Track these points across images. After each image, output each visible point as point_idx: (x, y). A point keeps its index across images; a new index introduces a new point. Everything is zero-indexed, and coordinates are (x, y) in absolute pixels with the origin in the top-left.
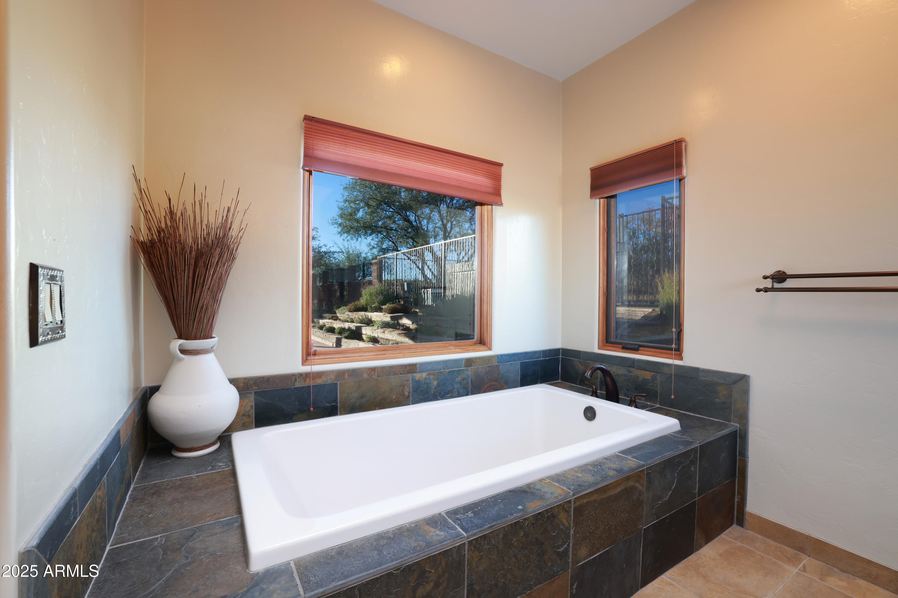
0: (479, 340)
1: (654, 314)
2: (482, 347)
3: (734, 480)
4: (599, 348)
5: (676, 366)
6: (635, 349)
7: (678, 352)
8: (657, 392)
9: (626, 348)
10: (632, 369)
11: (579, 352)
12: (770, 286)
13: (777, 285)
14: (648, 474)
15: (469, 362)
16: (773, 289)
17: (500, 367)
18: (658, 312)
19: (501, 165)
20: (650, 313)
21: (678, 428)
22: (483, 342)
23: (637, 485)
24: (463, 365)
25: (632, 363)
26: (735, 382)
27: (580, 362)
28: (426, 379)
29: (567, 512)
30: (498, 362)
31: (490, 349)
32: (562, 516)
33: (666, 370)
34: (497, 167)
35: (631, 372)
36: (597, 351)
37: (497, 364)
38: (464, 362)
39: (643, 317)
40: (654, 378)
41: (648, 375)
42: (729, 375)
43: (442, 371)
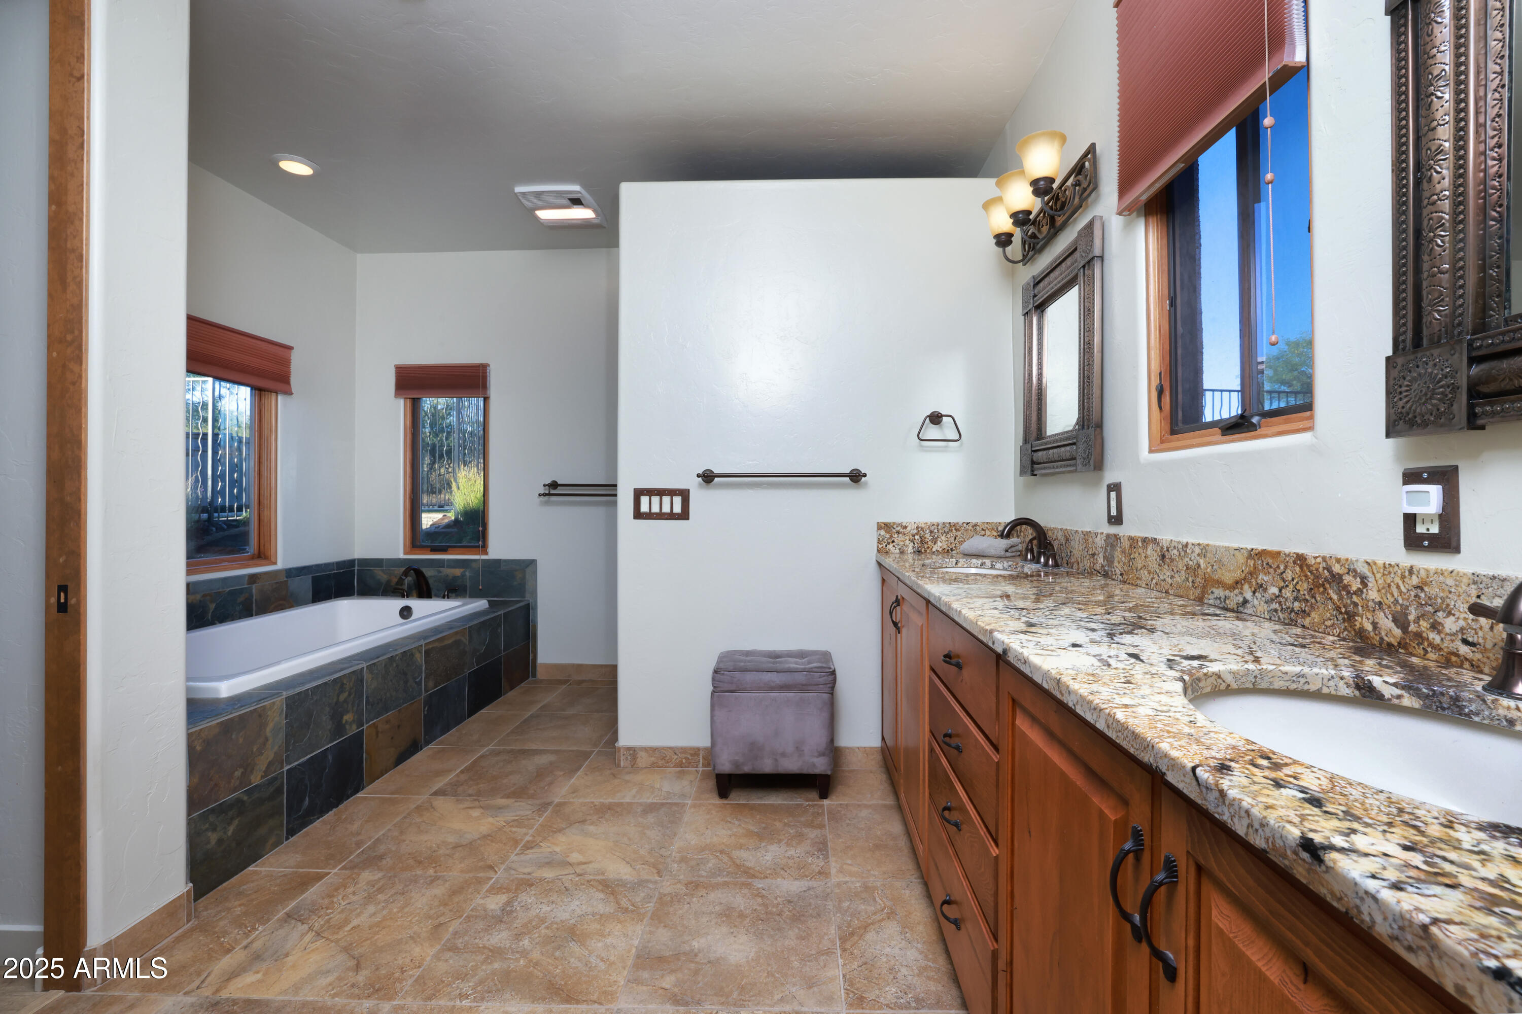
0: (256, 552)
1: (446, 521)
2: (263, 562)
3: (529, 643)
4: (405, 553)
5: (483, 560)
6: (443, 550)
7: (484, 548)
8: (466, 586)
9: (435, 550)
10: (442, 569)
11: (382, 560)
12: (547, 492)
13: (553, 492)
14: (470, 631)
15: (253, 578)
16: (549, 494)
17: (289, 582)
18: (450, 517)
19: (290, 348)
20: (442, 519)
21: (487, 606)
22: (263, 555)
23: (463, 639)
24: (246, 582)
25: (440, 563)
26: (528, 566)
27: (383, 571)
28: (200, 601)
29: (420, 652)
30: (287, 577)
31: (275, 563)
32: (417, 655)
33: (474, 565)
34: (286, 350)
35: (441, 572)
36: (402, 556)
37: (285, 579)
38: (247, 578)
39: (431, 525)
40: (463, 575)
41: (458, 572)
42: (524, 561)
43: (221, 590)
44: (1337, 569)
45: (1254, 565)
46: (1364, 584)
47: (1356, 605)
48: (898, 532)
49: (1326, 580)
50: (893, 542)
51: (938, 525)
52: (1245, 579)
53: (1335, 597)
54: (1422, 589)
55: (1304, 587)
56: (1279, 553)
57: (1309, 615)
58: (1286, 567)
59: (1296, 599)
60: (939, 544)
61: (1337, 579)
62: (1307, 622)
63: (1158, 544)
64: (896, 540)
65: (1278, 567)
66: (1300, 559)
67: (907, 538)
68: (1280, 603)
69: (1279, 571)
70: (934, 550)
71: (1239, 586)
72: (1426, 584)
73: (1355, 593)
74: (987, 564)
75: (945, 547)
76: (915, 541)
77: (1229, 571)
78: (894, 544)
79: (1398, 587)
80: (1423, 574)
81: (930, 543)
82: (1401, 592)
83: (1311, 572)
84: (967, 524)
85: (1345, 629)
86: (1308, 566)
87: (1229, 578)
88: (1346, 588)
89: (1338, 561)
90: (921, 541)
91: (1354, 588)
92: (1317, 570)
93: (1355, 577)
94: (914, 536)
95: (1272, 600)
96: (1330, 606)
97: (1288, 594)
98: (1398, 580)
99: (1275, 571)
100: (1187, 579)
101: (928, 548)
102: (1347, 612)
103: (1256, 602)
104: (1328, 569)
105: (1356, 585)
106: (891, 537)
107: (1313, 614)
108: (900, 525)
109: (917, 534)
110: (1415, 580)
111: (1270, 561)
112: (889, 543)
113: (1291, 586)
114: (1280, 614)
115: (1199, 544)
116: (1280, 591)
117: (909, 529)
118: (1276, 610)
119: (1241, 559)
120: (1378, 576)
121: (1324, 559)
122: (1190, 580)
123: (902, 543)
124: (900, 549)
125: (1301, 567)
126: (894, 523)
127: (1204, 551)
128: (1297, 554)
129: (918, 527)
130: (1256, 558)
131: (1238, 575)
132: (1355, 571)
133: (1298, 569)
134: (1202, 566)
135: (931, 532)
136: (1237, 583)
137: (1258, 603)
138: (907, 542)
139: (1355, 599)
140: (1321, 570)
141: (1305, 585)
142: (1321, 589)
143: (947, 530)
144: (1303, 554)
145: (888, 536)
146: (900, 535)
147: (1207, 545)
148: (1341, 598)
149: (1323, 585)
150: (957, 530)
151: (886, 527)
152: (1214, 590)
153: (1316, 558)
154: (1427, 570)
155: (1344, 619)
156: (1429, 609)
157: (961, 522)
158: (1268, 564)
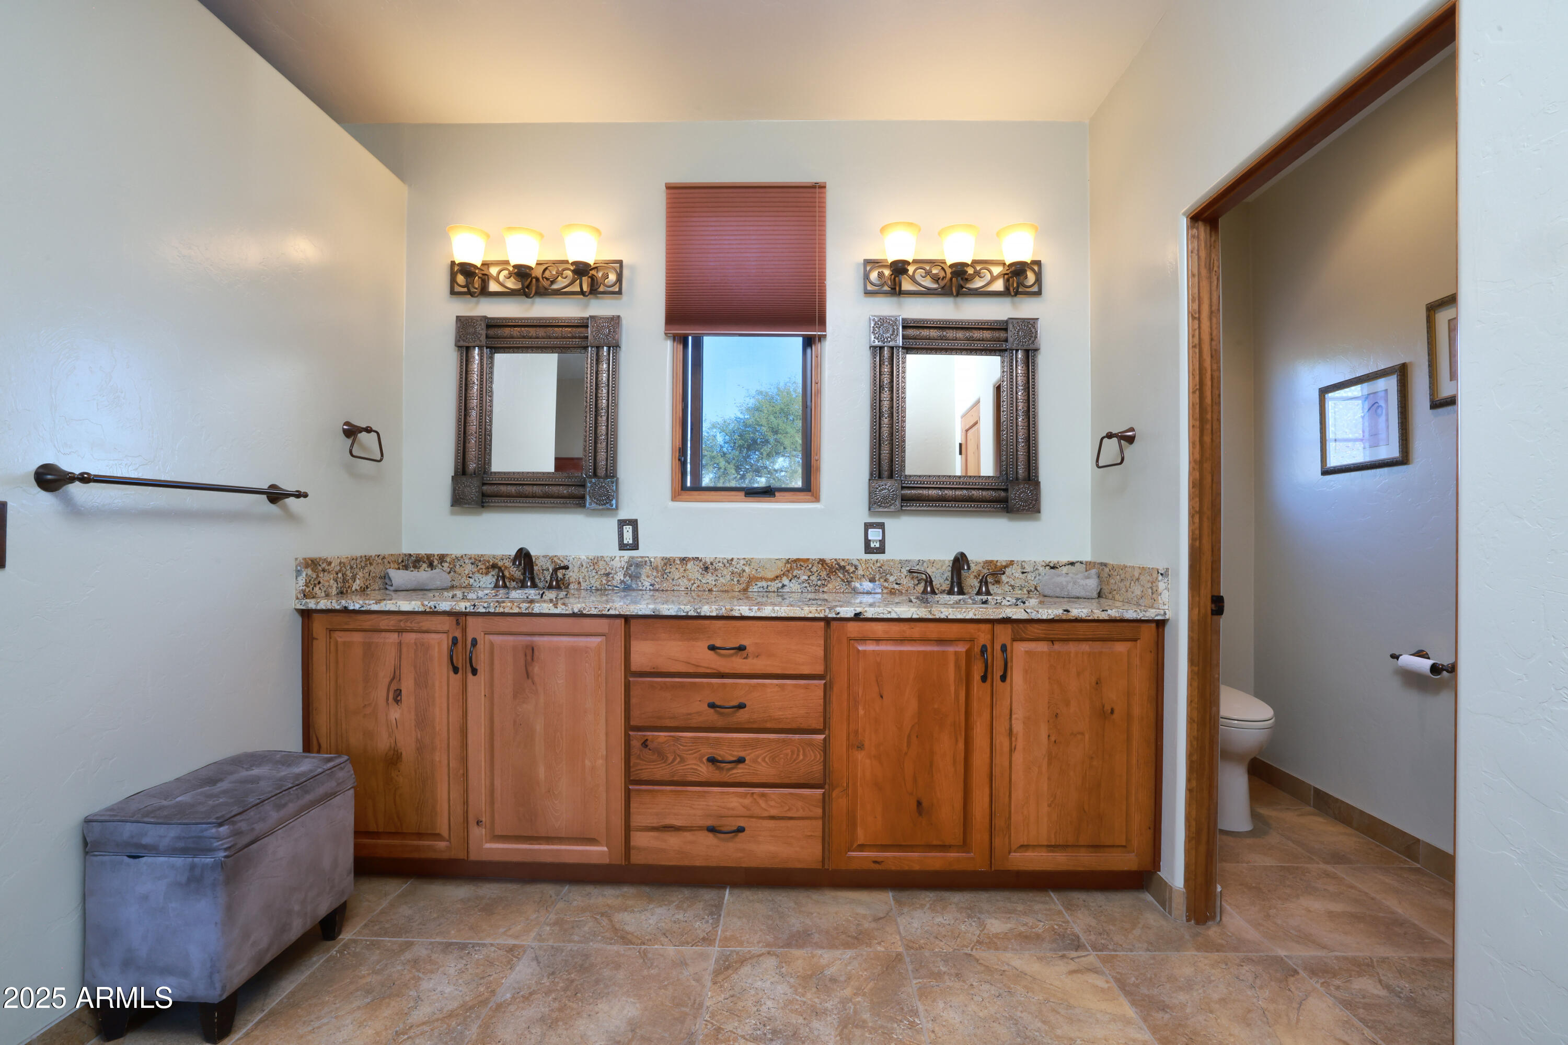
44: (842, 564)
45: (791, 567)
46: (857, 569)
47: (852, 577)
48: (324, 570)
49: (837, 569)
50: (319, 583)
51: (356, 560)
52: (783, 574)
53: (841, 576)
54: (881, 567)
55: (824, 574)
56: (808, 559)
57: (826, 586)
58: (813, 566)
59: (819, 580)
60: (358, 582)
61: (842, 568)
62: (825, 589)
63: (701, 561)
64: (321, 581)
65: (808, 566)
66: (822, 562)
67: (332, 576)
68: (809, 583)
69: (808, 568)
70: (354, 589)
71: (779, 578)
72: (882, 565)
73: (852, 573)
74: (458, 596)
75: (362, 585)
76: (338, 580)
77: (771, 571)
78: (321, 585)
79: (871, 568)
80: (882, 562)
81: (350, 581)
82: (873, 570)
83: (828, 566)
84: (379, 556)
85: (847, 588)
86: (827, 564)
87: (770, 575)
88: (847, 571)
89: (843, 560)
90: (343, 580)
91: (851, 571)
92: (832, 565)
93: (852, 566)
94: (337, 574)
95: (803, 582)
96: (839, 579)
97: (814, 578)
98: (872, 565)
99: (806, 568)
100: (733, 580)
101: (349, 587)
102: (847, 581)
103: (791, 585)
104: (838, 564)
105: (852, 569)
106: (318, 576)
107: (829, 585)
108: (325, 560)
109: (340, 571)
110: (879, 565)
111: (802, 564)
112: (315, 585)
113: (816, 574)
114: (808, 588)
115: (744, 559)
116: (809, 577)
117: (333, 565)
118: (806, 587)
119: (781, 564)
120: (863, 565)
121: (836, 560)
122: (735, 580)
123: (327, 584)
124: (325, 592)
125: (822, 565)
126: (320, 558)
127: (749, 562)
128: (820, 559)
129: (340, 563)
130: (792, 563)
131: (778, 572)
132: (852, 564)
133: (820, 566)
134: (747, 571)
135: (351, 568)
136: (777, 577)
137: (794, 586)
138: (332, 582)
139: (852, 575)
140: (834, 565)
141: (825, 573)
142: (834, 573)
143: (363, 565)
144: (823, 559)
145: (314, 576)
146: (326, 573)
147: (752, 559)
148: (844, 576)
149: (835, 571)
150: (371, 564)
151: (313, 564)
152: (757, 583)
153: (831, 560)
154: (883, 560)
155: (846, 585)
156: (884, 574)
157: (373, 554)
158: (801, 565)
